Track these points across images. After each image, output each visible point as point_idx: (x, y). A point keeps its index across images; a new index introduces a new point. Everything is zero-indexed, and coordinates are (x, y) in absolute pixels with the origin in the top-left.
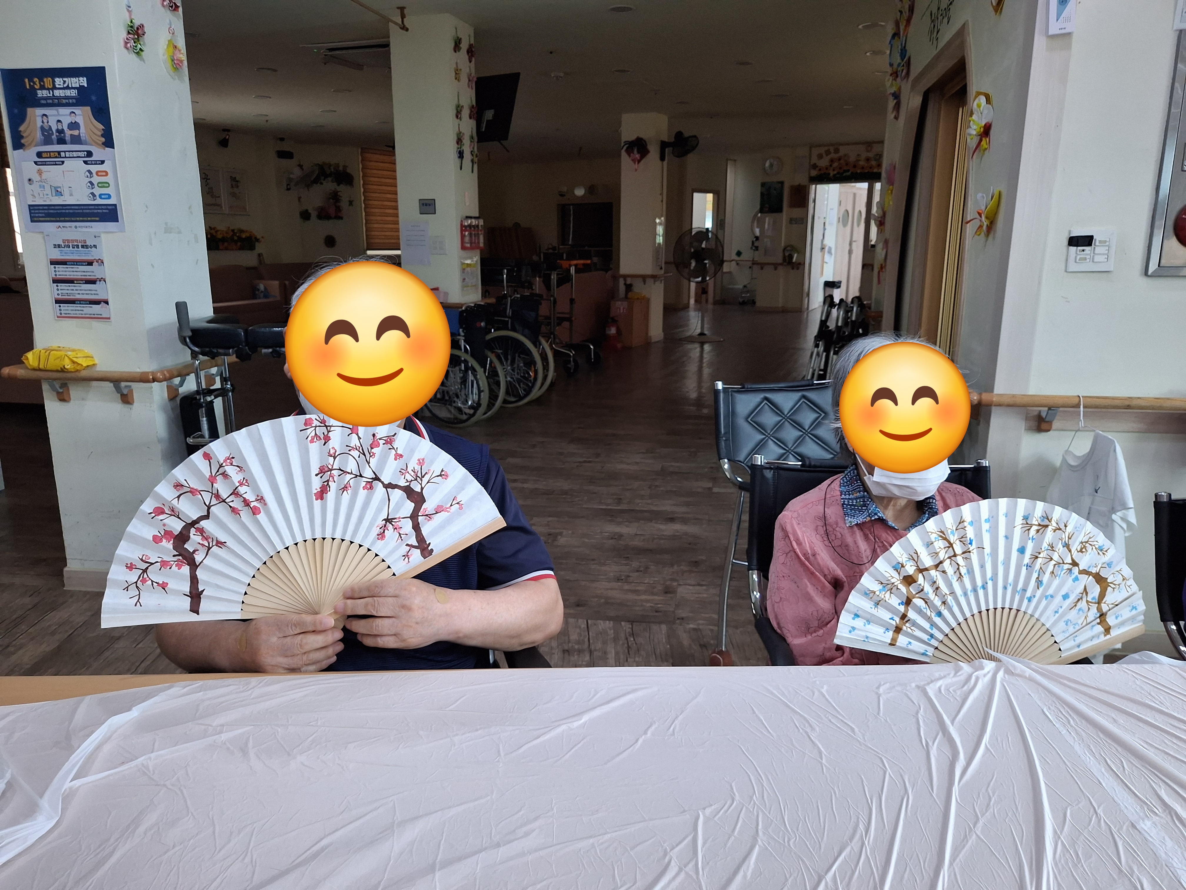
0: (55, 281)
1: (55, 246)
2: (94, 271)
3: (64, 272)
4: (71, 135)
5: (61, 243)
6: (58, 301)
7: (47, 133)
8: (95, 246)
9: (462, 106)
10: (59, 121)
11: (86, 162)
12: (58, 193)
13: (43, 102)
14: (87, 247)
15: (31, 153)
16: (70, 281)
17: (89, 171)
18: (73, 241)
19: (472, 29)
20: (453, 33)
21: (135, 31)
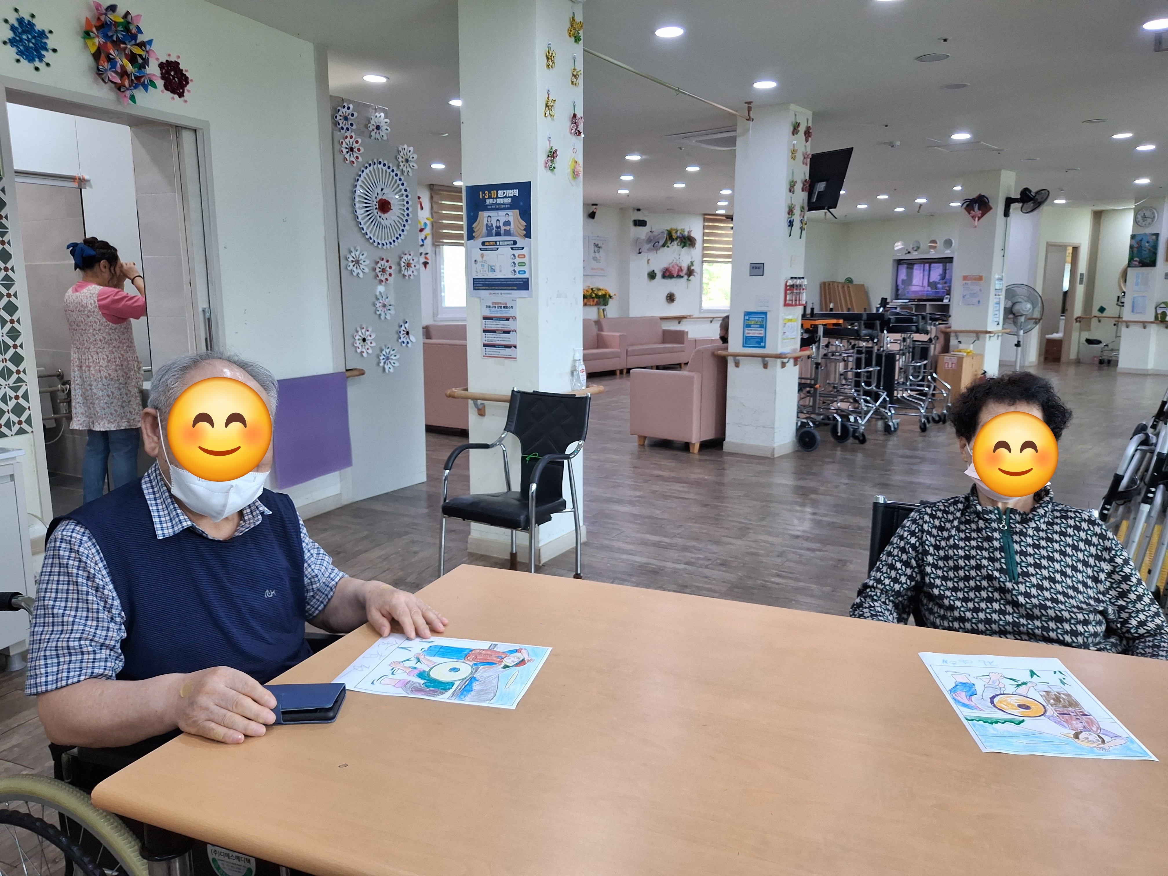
0: (485, 331)
1: (487, 307)
3: (490, 325)
4: (505, 230)
5: (491, 305)
6: (484, 345)
7: (489, 228)
8: (512, 307)
9: (796, 182)
10: (498, 220)
11: (512, 249)
12: (493, 269)
13: (489, 207)
14: (507, 308)
15: (478, 242)
16: (494, 331)
17: (514, 255)
18: (498, 303)
19: (811, 113)
20: (792, 119)
21: (552, 155)
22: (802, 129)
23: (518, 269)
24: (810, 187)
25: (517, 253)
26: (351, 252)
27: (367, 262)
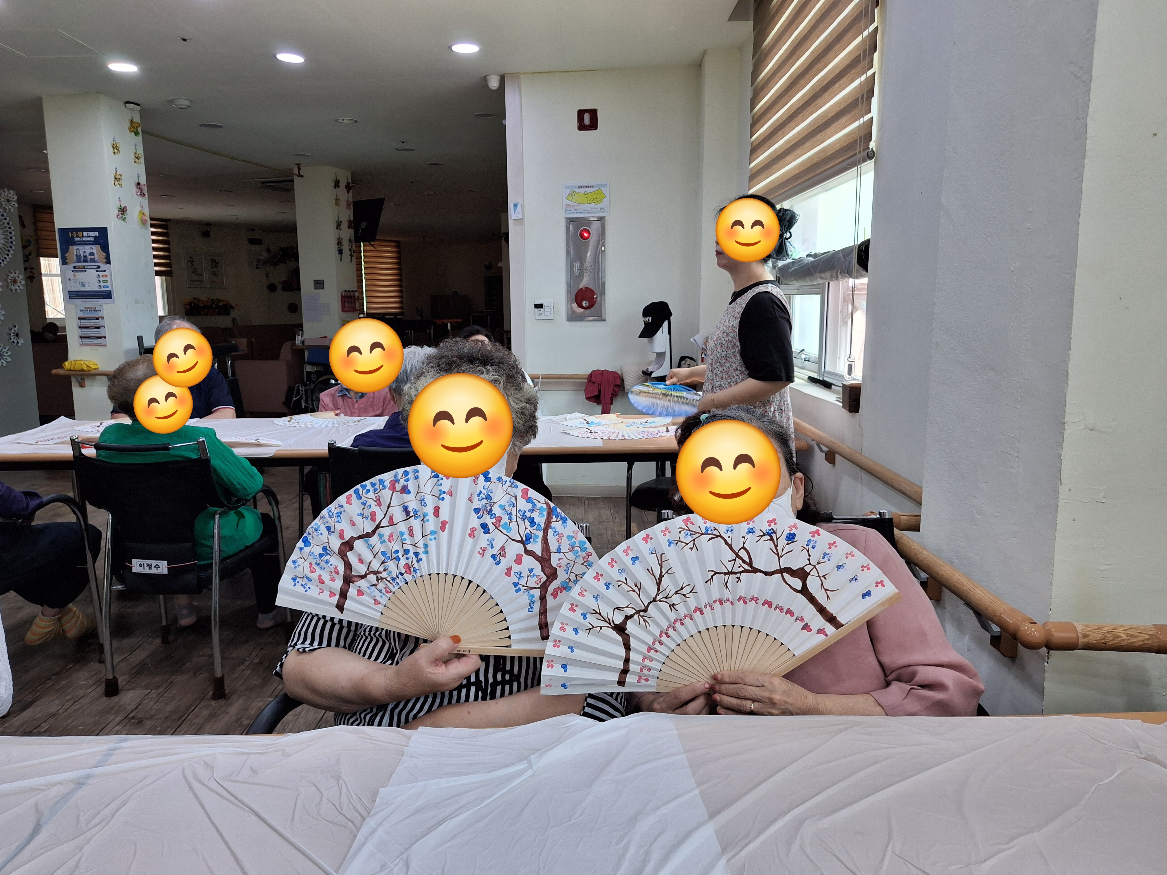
0: (80, 327)
1: (81, 310)
2: (99, 322)
3: (84, 323)
4: (90, 259)
5: (84, 309)
6: (81, 337)
7: (78, 257)
8: (100, 310)
9: (342, 222)
10: (85, 252)
11: (97, 271)
12: (83, 285)
14: (96, 311)
16: (88, 327)
17: (99, 275)
18: (89, 308)
19: (349, 173)
20: (333, 177)
21: (123, 211)
22: (343, 184)
23: (102, 284)
25: (101, 274)
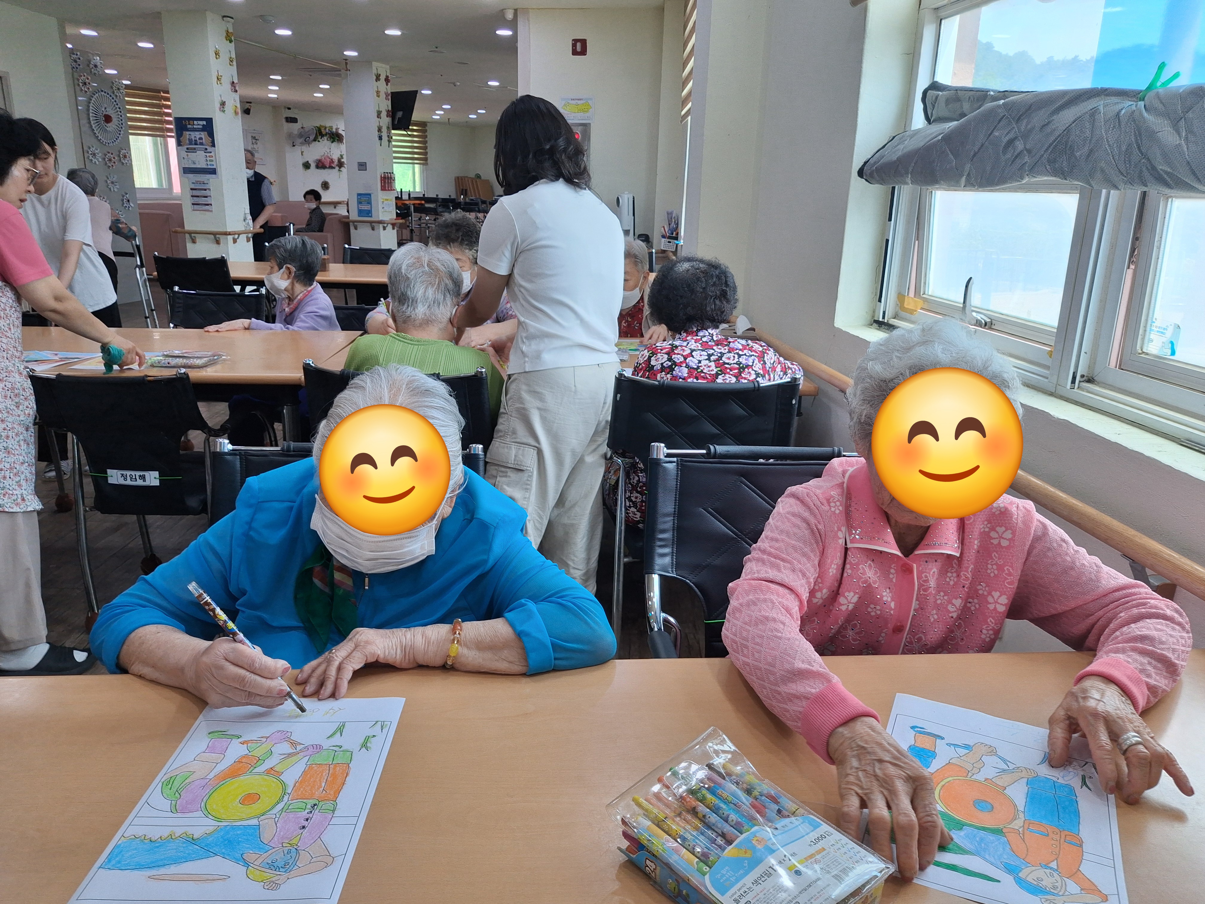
0: (192, 196)
1: (192, 183)
2: (207, 193)
3: (195, 193)
4: (200, 142)
5: (195, 182)
6: (193, 204)
7: (190, 140)
8: (207, 183)
9: (382, 111)
10: (195, 137)
11: (205, 152)
12: (195, 163)
13: (189, 129)
14: (204, 183)
15: (184, 148)
16: (198, 196)
17: (206, 156)
18: (199, 181)
19: (388, 67)
20: (375, 71)
21: (223, 104)
22: (383, 78)
23: (209, 163)
24: (392, 114)
25: (208, 155)
26: (90, 148)
27: (100, 155)
